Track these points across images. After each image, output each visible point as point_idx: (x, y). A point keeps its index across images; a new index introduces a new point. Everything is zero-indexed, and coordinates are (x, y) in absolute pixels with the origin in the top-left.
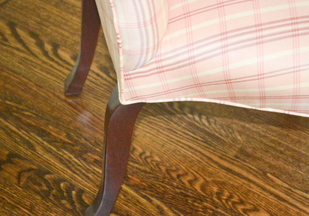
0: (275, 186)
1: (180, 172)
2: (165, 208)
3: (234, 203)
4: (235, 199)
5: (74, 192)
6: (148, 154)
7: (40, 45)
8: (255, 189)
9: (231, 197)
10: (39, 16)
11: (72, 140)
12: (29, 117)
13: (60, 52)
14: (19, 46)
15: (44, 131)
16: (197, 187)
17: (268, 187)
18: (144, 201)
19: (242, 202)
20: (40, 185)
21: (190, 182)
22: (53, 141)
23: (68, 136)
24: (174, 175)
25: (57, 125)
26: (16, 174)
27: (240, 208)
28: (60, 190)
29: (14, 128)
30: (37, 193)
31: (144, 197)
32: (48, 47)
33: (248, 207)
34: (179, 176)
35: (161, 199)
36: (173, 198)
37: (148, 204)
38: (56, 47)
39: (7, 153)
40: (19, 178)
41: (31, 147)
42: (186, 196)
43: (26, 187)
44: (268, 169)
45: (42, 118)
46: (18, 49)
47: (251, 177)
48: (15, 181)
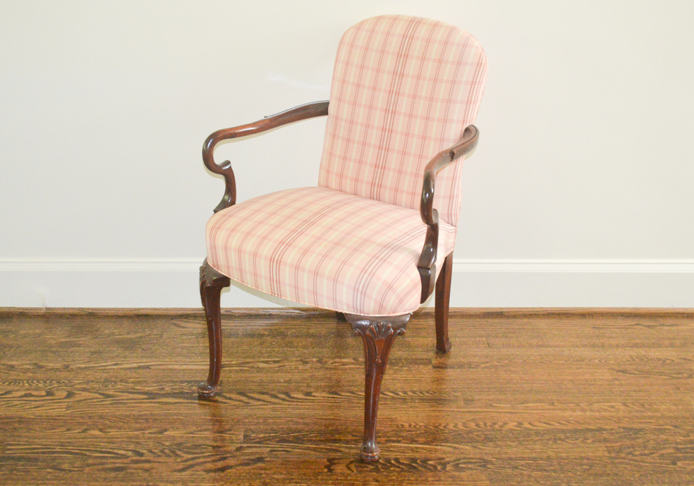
0: (503, 408)
1: (444, 425)
2: (456, 445)
3: (491, 426)
4: (489, 424)
5: (393, 462)
6: (413, 424)
7: (276, 397)
8: (495, 414)
9: (485, 425)
10: (254, 382)
11: (358, 436)
12: (316, 436)
13: (293, 395)
14: (261, 403)
15: (335, 440)
16: (460, 426)
17: (501, 410)
18: (439, 447)
19: (495, 424)
20: (367, 467)
21: (455, 427)
22: (347, 442)
23: (353, 436)
24: (442, 428)
25: (340, 433)
26: (345, 468)
27: (497, 426)
28: (382, 464)
29: (314, 446)
30: (370, 471)
31: (437, 445)
32: (283, 396)
33: (500, 424)
34: (445, 427)
35: (448, 442)
36: (454, 438)
37: (444, 448)
38: (287, 394)
39: (325, 460)
40: (349, 469)
41: (337, 451)
42: (460, 434)
43: (361, 472)
44: (490, 403)
45: (326, 434)
46: (262, 405)
47: (485, 410)
48: (349, 472)
